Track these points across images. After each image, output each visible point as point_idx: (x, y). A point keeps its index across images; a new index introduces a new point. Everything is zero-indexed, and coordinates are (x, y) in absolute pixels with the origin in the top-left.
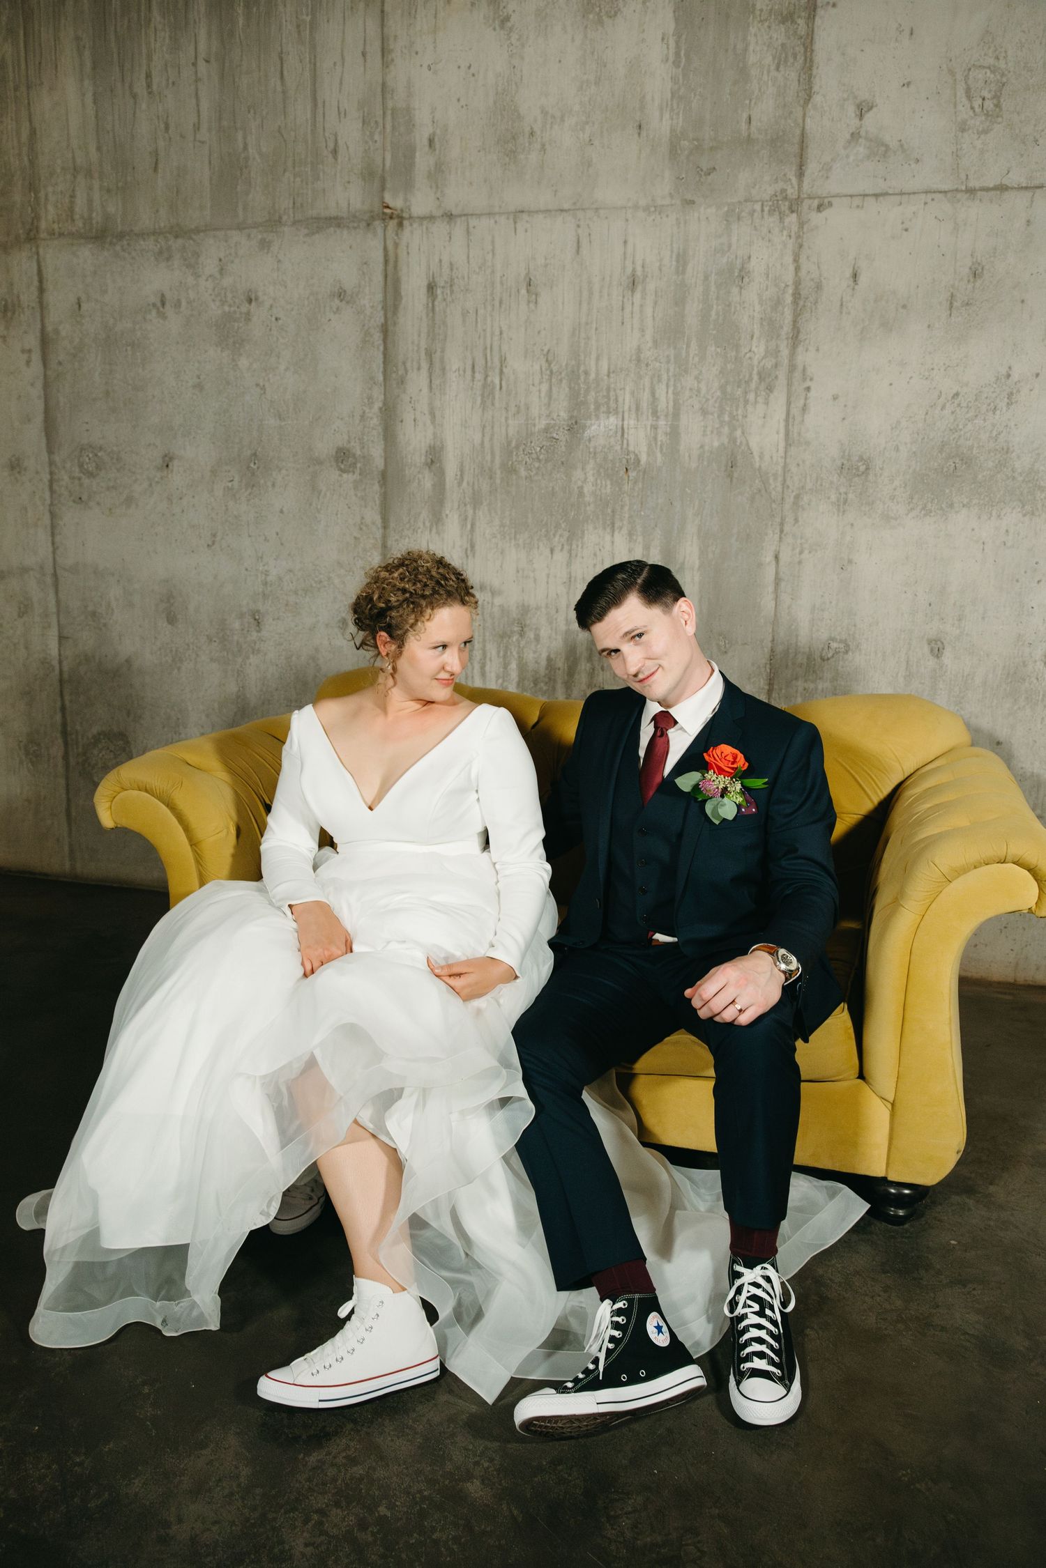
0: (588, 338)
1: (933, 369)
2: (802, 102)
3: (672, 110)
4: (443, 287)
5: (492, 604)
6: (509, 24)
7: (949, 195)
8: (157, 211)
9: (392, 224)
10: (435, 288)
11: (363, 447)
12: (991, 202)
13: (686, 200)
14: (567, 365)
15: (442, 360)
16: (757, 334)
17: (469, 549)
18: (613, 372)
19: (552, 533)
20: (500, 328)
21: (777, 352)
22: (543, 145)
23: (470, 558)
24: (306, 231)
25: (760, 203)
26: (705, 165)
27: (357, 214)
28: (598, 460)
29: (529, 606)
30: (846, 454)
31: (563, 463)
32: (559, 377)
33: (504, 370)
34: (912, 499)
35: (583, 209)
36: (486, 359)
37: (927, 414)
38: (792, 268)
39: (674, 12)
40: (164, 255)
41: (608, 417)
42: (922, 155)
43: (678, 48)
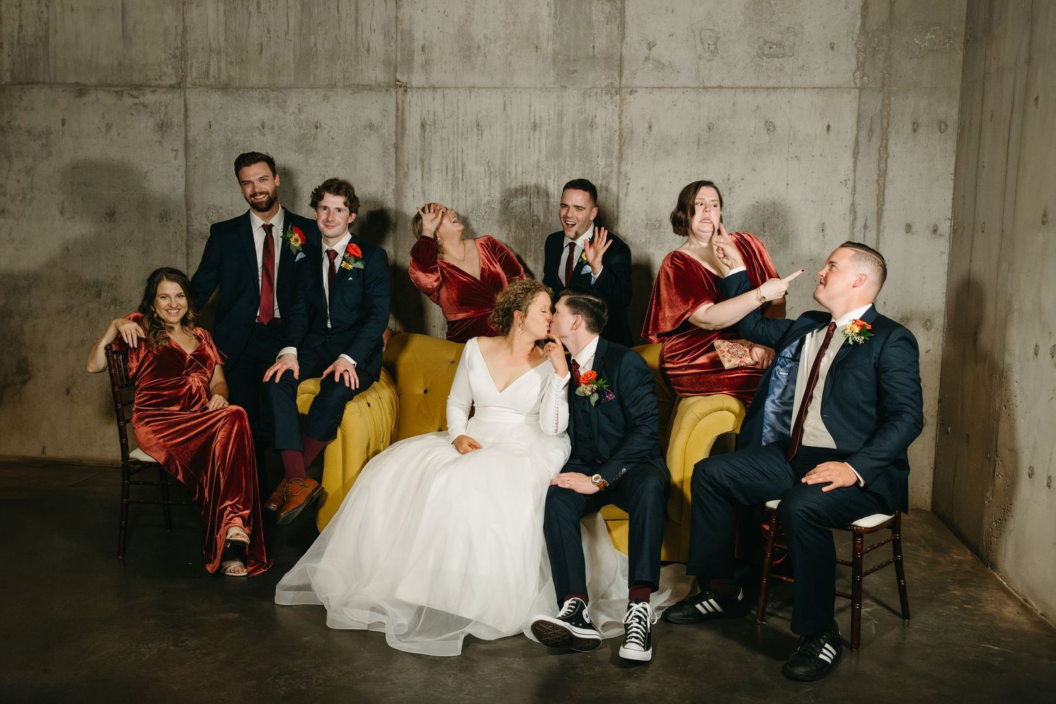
0: (510, 154)
2: (620, 40)
3: (553, 40)
4: (430, 125)
7: (695, 89)
8: (261, 76)
9: (401, 90)
10: (425, 125)
12: (716, 94)
13: (562, 86)
14: (499, 169)
15: (429, 164)
16: (600, 155)
18: (525, 173)
20: (462, 148)
21: (611, 165)
22: (485, 54)
24: (350, 92)
25: (600, 89)
26: (571, 69)
27: (381, 84)
28: (517, 219)
30: (649, 217)
31: (497, 221)
32: (495, 175)
33: (465, 170)
35: (507, 88)
36: (454, 164)
38: (618, 122)
40: (265, 101)
41: (522, 197)
42: (681, 69)
43: (556, 10)
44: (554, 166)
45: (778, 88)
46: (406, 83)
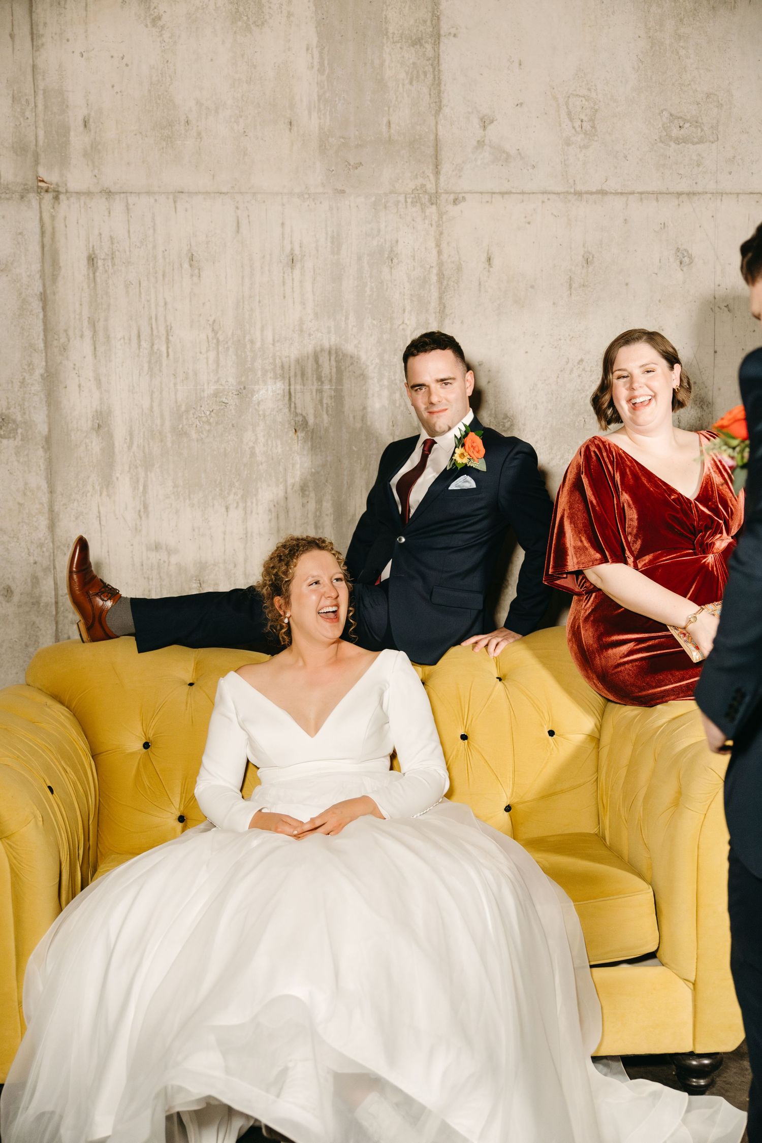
0: (252, 310)
1: (560, 339)
2: (433, 112)
3: (319, 110)
4: (104, 259)
5: (169, 562)
6: (160, 23)
7: (562, 196)
9: (48, 197)
10: (95, 260)
11: (25, 413)
12: (595, 203)
13: (336, 189)
14: (233, 334)
15: (106, 329)
16: (408, 308)
17: (142, 510)
18: (278, 341)
19: (226, 492)
20: (165, 299)
21: (427, 323)
22: (199, 134)
23: (143, 518)
25: (403, 195)
26: (353, 160)
27: (10, 186)
28: (267, 422)
29: (206, 563)
30: (493, 412)
31: (233, 426)
32: (226, 346)
33: (170, 338)
34: (552, 449)
35: (240, 193)
36: (152, 328)
37: (558, 377)
38: (435, 252)
39: (316, 27)
41: (275, 383)
42: (537, 162)
43: (321, 58)
44: (329, 328)
45: (694, 194)
46: (57, 185)
